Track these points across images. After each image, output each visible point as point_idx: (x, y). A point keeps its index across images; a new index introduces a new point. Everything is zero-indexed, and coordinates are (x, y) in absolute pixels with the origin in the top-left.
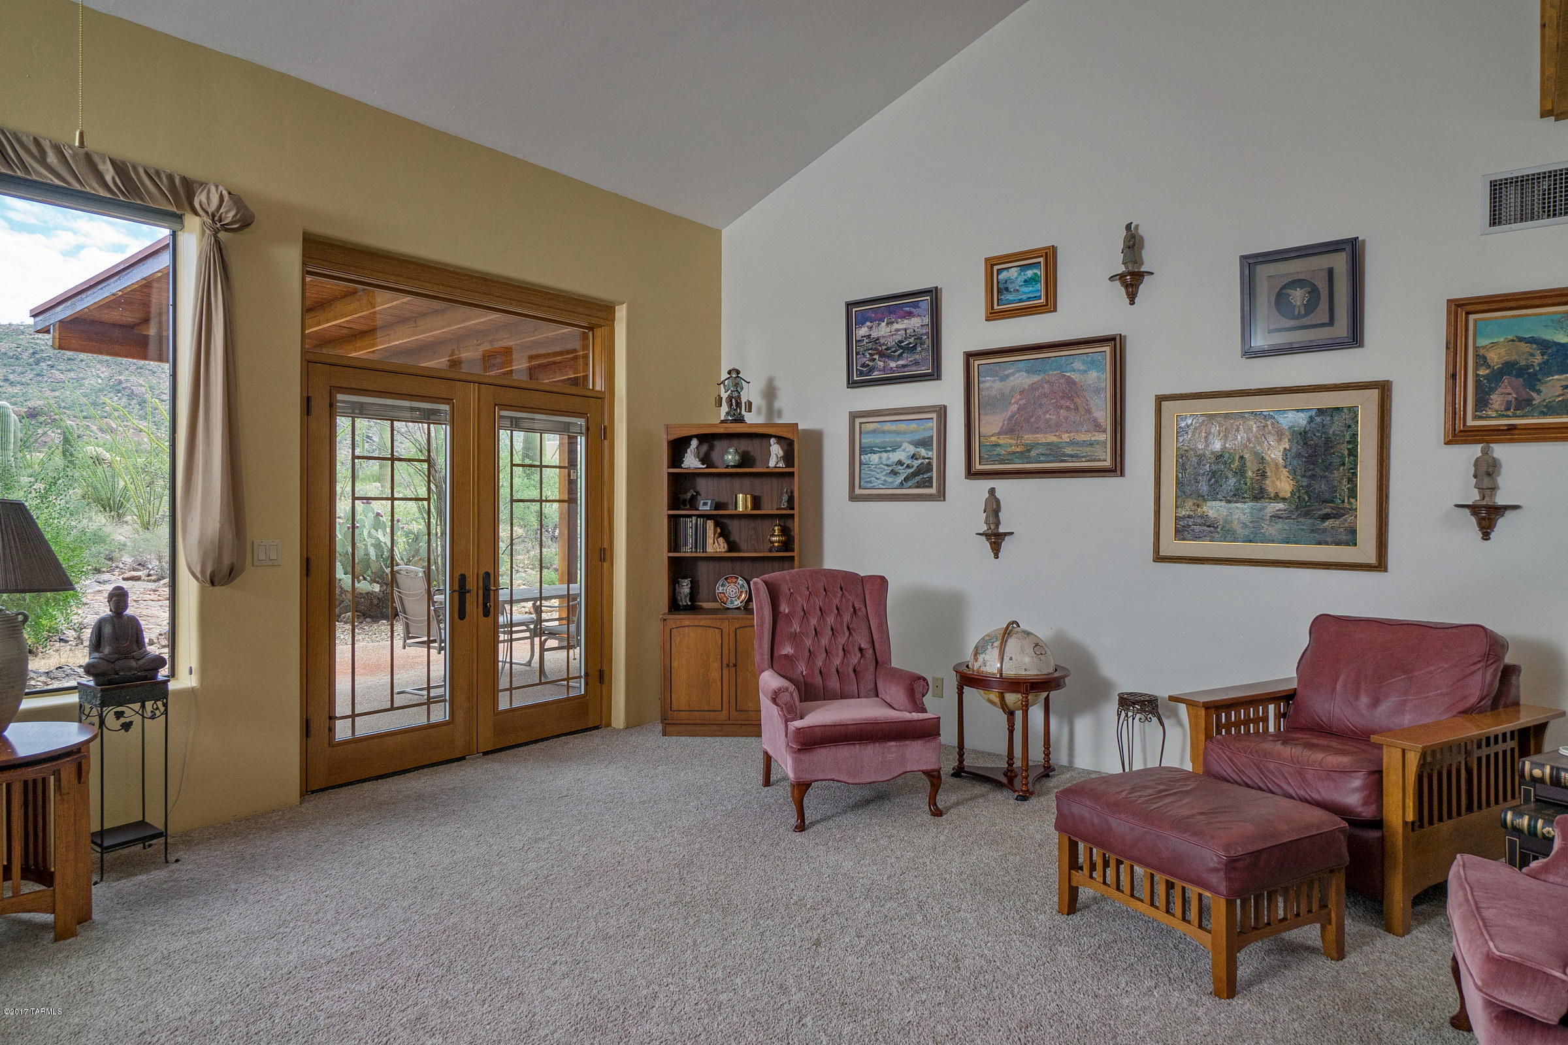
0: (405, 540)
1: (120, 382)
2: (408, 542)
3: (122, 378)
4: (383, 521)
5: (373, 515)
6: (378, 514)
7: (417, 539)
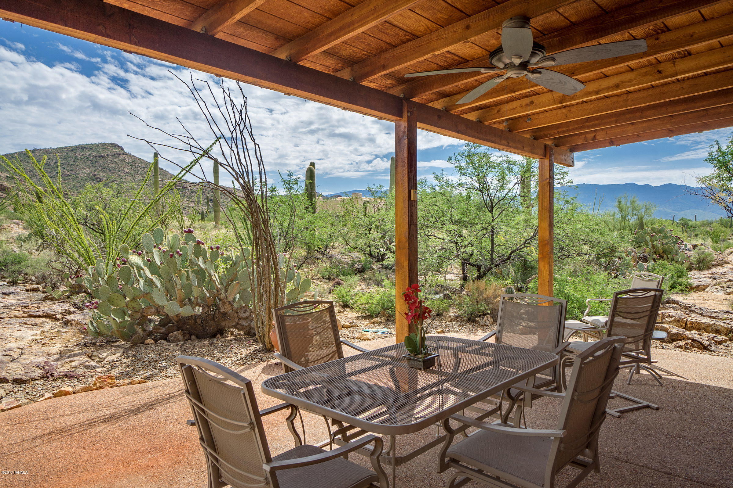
0: (224, 266)
1: (95, 175)
2: (227, 268)
3: (96, 173)
4: (204, 249)
5: (193, 244)
6: (199, 242)
7: (235, 264)
